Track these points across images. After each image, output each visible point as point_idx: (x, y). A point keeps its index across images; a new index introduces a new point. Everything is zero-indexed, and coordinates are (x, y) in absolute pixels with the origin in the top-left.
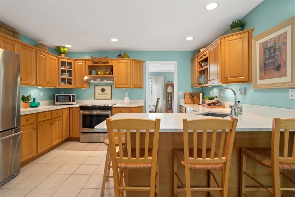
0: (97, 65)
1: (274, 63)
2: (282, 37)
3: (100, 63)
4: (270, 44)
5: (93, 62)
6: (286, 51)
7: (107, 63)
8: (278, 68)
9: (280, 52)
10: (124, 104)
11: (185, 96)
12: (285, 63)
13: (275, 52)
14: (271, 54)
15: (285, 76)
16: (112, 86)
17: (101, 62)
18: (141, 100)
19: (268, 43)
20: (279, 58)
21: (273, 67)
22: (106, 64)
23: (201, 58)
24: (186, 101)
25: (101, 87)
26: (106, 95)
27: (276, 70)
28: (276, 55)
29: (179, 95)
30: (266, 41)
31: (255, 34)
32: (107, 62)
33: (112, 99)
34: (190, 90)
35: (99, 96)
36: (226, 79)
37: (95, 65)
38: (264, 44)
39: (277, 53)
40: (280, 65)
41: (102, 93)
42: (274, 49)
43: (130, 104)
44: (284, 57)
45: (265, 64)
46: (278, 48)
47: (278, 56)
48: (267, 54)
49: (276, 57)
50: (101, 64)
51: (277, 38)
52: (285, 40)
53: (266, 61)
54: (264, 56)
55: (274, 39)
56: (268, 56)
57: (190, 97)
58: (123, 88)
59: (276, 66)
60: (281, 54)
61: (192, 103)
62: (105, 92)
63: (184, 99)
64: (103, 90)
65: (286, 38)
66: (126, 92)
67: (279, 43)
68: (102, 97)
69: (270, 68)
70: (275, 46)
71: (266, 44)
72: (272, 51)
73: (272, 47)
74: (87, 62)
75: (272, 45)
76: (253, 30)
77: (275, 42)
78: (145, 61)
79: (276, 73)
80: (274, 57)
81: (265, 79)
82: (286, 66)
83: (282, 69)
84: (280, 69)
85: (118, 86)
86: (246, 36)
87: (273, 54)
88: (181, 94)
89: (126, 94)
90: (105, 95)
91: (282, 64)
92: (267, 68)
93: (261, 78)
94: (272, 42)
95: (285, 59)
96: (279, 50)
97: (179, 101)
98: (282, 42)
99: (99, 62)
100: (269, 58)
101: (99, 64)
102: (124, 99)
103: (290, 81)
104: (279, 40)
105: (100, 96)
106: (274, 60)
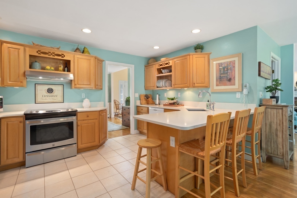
0: (46, 56)
1: (227, 77)
2: (232, 63)
3: (52, 54)
4: (224, 65)
5: (39, 51)
6: (235, 71)
7: (63, 56)
8: (230, 80)
9: (231, 71)
10: (83, 107)
11: (141, 98)
12: (234, 77)
13: (227, 70)
14: (225, 71)
15: (234, 85)
16: (63, 85)
17: (54, 53)
18: (100, 102)
19: (222, 64)
20: (231, 74)
21: (226, 79)
22: (60, 58)
23: (161, 65)
24: (141, 102)
25: (47, 87)
26: (55, 98)
27: (228, 81)
28: (228, 72)
29: (135, 97)
30: (221, 63)
31: (211, 57)
32: (63, 54)
33: (63, 102)
34: (143, 92)
35: (43, 99)
36: (194, 84)
37: (42, 55)
38: (220, 65)
39: (229, 71)
40: (231, 78)
41: (49, 94)
42: (227, 69)
43: (90, 107)
44: (234, 74)
45: (220, 76)
46: (230, 69)
47: (230, 73)
48: (222, 71)
49: (228, 73)
50: (53, 56)
51: (229, 63)
52: (234, 65)
53: (221, 75)
54: (220, 72)
55: (227, 63)
56: (223, 72)
57: (145, 98)
58: (81, 89)
59: (228, 79)
60: (232, 72)
61: (146, 103)
62: (54, 93)
63: (140, 101)
64: (50, 91)
65: (235, 64)
66: (82, 94)
67: (230, 65)
68: (49, 99)
69: (224, 79)
70: (228, 67)
71: (221, 65)
72: (226, 70)
73: (226, 67)
74: (27, 49)
75: (225, 66)
76: (210, 54)
77: (228, 65)
78: (104, 61)
79: (228, 83)
80: (227, 73)
81: (220, 86)
82: (235, 80)
83: (232, 81)
84: (231, 81)
85: (77, 86)
86: (206, 56)
87: (227, 72)
88: (137, 95)
89: (82, 96)
90: (53, 98)
91: (232, 78)
92: (222, 80)
93: (217, 85)
94: (226, 64)
95: (234, 75)
96: (230, 70)
97: (135, 102)
98: (232, 65)
99: (50, 53)
100: (224, 73)
101: (50, 55)
102: (83, 102)
103: (238, 88)
104: (230, 64)
105: (46, 99)
106: (227, 75)
